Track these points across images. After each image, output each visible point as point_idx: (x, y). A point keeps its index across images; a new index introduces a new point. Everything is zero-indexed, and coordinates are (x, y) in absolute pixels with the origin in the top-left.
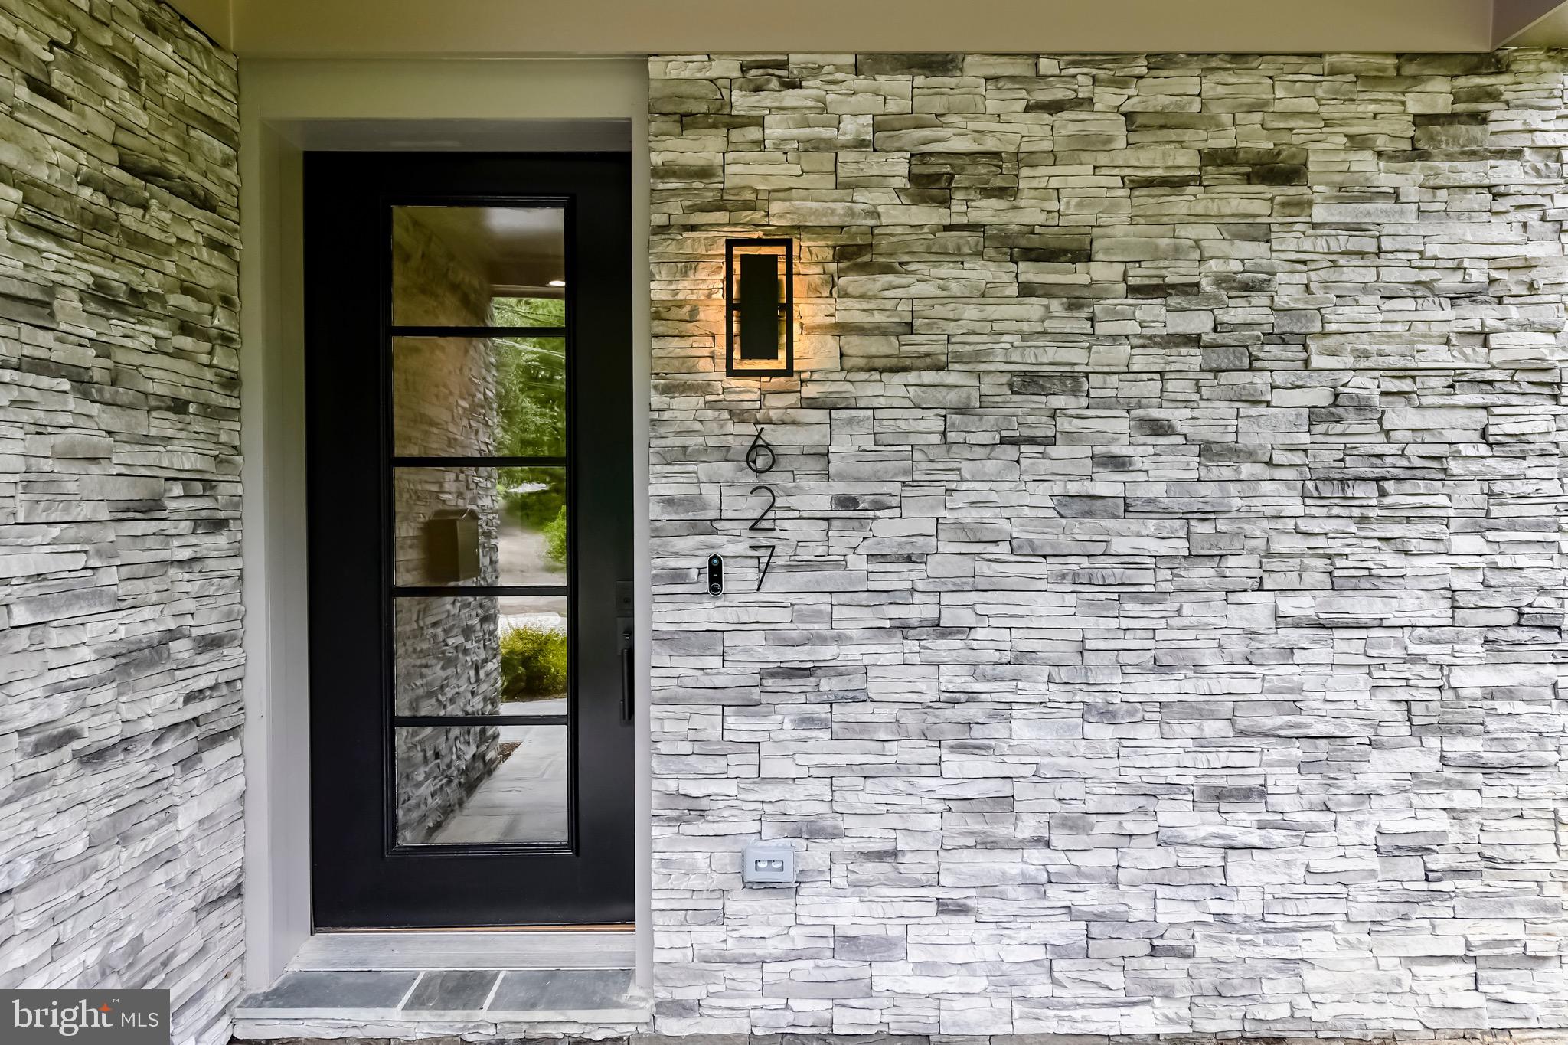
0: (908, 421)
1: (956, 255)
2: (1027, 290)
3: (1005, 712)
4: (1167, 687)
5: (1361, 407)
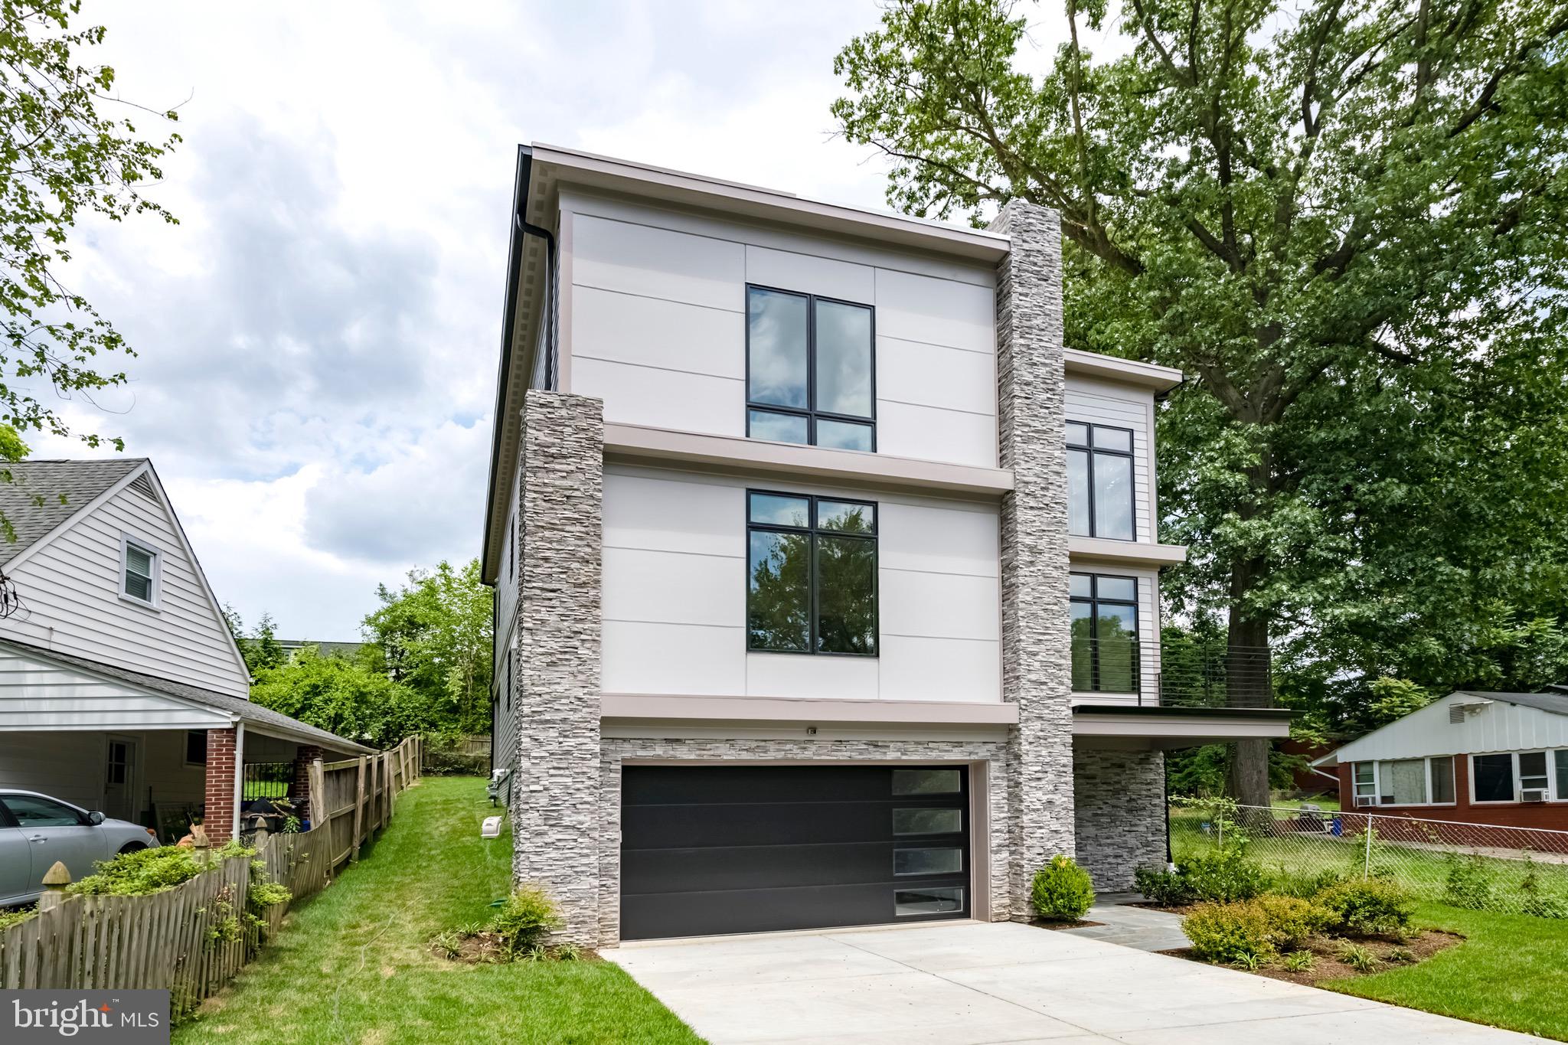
2: (1087, 784)
5: (1134, 800)
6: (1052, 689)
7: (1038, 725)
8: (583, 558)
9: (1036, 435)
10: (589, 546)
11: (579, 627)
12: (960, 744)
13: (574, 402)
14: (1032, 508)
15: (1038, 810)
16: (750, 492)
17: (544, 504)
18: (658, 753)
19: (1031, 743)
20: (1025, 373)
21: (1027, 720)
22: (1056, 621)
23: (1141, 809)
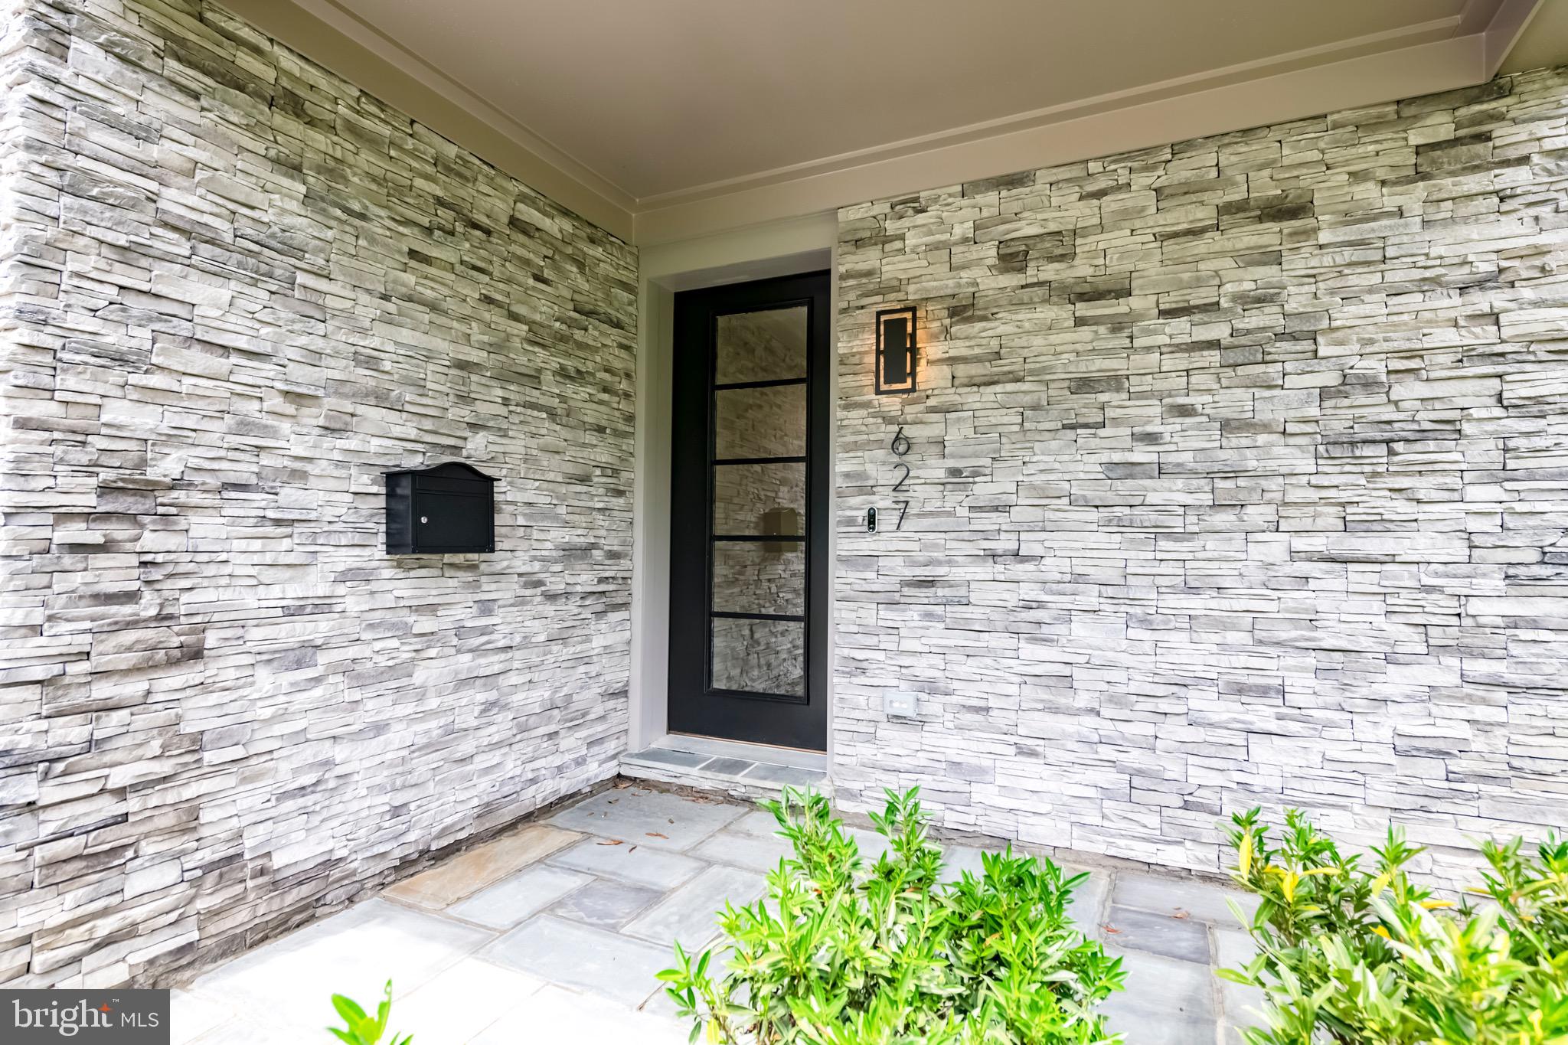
0: (997, 417)
1: (1030, 304)
2: (1080, 322)
3: (1067, 616)
4: (1195, 604)
5: (1369, 384)
23: (1423, 435)
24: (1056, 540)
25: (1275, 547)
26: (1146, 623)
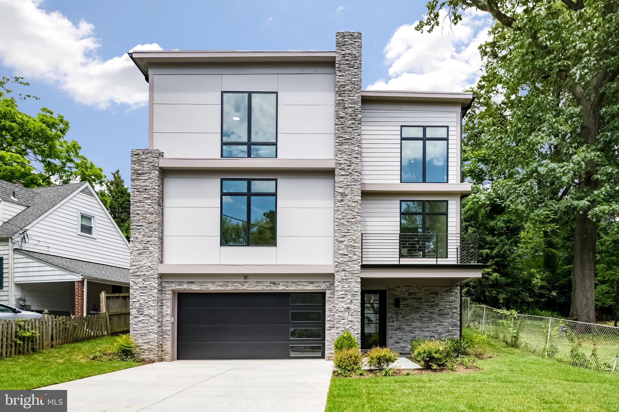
0: (408, 310)
1: (412, 299)
2: (417, 302)
3: (415, 331)
4: (427, 329)
5: (442, 310)
6: (350, 257)
7: (343, 273)
8: (150, 212)
9: (346, 141)
10: (153, 208)
11: (149, 239)
12: (312, 283)
13: (147, 152)
14: (343, 175)
15: (342, 311)
16: (222, 180)
17: (137, 193)
18: (185, 287)
19: (339, 282)
20: (341, 113)
21: (338, 271)
22: (353, 227)
23: (446, 315)
24: (414, 323)
25: (434, 324)
26: (423, 331)
